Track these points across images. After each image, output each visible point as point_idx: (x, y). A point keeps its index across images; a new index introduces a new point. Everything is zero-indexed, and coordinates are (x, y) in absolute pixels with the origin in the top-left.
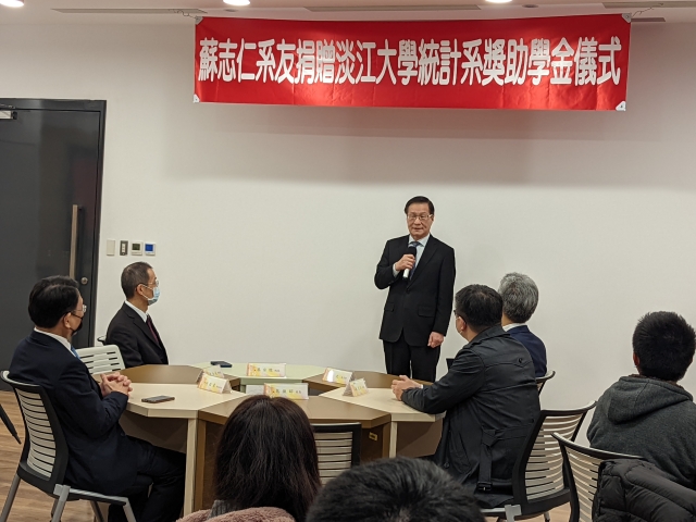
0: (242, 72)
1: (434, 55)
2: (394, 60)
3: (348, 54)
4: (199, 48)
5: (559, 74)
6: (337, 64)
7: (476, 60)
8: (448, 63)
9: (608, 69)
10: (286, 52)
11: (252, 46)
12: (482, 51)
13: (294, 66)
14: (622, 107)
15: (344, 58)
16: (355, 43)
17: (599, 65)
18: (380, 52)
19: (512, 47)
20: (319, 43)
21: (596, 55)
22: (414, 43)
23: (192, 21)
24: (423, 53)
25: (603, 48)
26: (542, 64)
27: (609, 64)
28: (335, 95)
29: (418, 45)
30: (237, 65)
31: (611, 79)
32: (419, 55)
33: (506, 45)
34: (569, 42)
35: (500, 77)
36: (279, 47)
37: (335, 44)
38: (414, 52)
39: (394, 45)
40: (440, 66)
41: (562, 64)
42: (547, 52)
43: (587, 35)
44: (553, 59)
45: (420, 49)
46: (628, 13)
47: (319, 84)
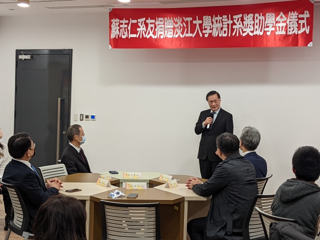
0: (131, 33)
1: (220, 22)
2: (201, 25)
3: (179, 23)
4: (111, 23)
5: (279, 30)
6: (174, 28)
7: (240, 24)
8: (226, 26)
9: (304, 26)
10: (151, 23)
11: (135, 21)
12: (242, 20)
13: (154, 30)
14: (310, 45)
15: (178, 25)
16: (183, 19)
17: (299, 24)
18: (194, 22)
19: (257, 17)
20: (166, 19)
21: (297, 20)
22: (210, 17)
23: (107, 11)
24: (214, 22)
25: (300, 16)
26: (271, 25)
27: (304, 24)
28: (174, 43)
29: (212, 18)
30: (128, 30)
31: (305, 31)
32: (213, 23)
33: (254, 16)
34: (284, 14)
35: (251, 32)
36: (147, 21)
37: (173, 19)
38: (210, 21)
39: (201, 19)
40: (223, 27)
41: (281, 25)
42: (274, 19)
43: (293, 10)
44: (277, 22)
45: (213, 20)
47: (166, 38)
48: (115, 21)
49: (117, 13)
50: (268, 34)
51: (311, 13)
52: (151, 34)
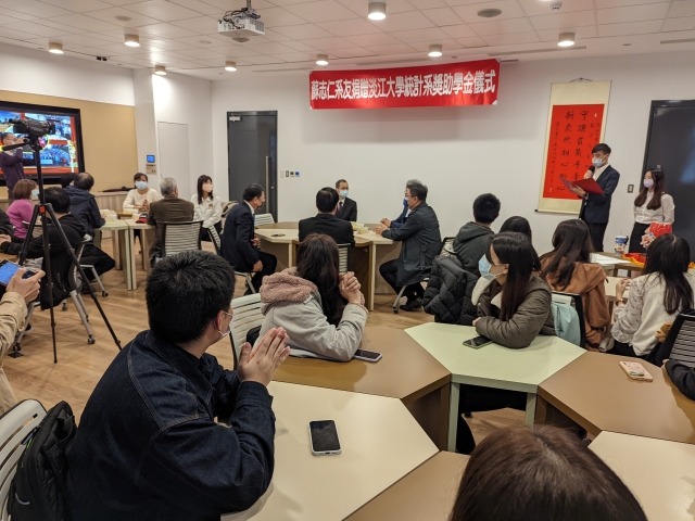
0: (330, 95)
1: (411, 83)
3: (374, 84)
4: (311, 85)
8: (418, 86)
9: (489, 85)
10: (348, 85)
11: (333, 83)
13: (351, 91)
15: (372, 86)
17: (485, 83)
18: (388, 83)
19: (446, 77)
20: (362, 80)
22: (402, 77)
23: (308, 73)
24: (407, 82)
25: (487, 75)
26: (459, 85)
27: (489, 83)
28: (369, 103)
30: (327, 92)
31: (491, 90)
32: (405, 83)
34: (471, 74)
36: (344, 83)
37: (368, 80)
38: (403, 82)
39: (394, 79)
41: (468, 84)
43: (480, 69)
44: (464, 82)
45: (405, 80)
46: (499, 58)
47: (362, 99)
48: (315, 83)
49: (317, 76)
50: (456, 93)
51: (497, 73)
52: (348, 95)
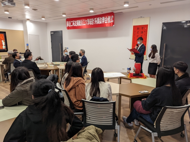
0: (71, 25)
2: (87, 22)
5: (106, 22)
6: (81, 23)
7: (96, 21)
9: (112, 20)
11: (72, 22)
14: (114, 25)
16: (82, 20)
20: (79, 20)
21: (110, 18)
23: (65, 19)
29: (89, 19)
33: (99, 18)
34: (107, 17)
35: (99, 23)
36: (75, 21)
40: (92, 22)
42: (104, 19)
43: (109, 15)
46: (114, 12)
48: (67, 22)
49: (68, 20)
50: (103, 23)
51: (114, 16)
52: (76, 25)
